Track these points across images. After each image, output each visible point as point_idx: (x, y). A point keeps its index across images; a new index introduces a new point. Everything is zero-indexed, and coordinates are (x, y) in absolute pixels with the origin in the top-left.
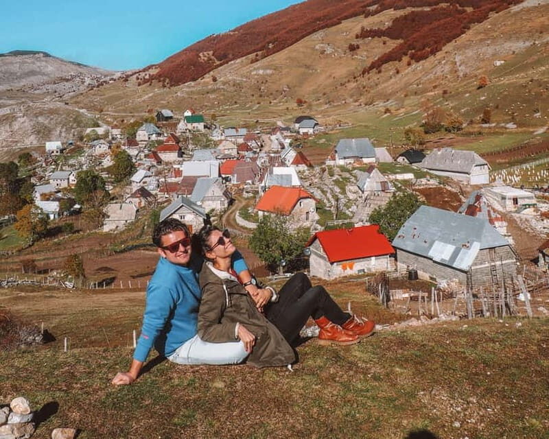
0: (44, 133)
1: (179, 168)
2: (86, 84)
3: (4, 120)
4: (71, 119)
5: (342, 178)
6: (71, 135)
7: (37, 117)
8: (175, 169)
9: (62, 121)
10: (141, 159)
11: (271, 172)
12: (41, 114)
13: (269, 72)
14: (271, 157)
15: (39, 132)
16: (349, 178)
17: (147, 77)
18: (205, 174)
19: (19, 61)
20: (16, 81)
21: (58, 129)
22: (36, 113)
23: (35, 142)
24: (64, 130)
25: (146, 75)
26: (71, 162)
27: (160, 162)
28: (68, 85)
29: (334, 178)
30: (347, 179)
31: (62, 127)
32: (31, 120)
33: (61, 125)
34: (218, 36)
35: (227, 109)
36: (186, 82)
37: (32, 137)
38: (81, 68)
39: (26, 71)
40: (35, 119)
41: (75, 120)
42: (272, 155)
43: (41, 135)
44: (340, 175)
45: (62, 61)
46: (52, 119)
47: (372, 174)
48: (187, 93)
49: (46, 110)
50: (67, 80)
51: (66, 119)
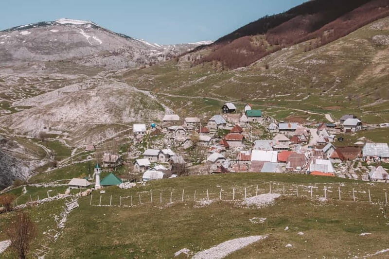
0: (115, 112)
1: (245, 154)
2: (135, 59)
3: (79, 98)
4: (138, 101)
5: (361, 170)
6: (139, 115)
7: (108, 97)
8: (242, 154)
9: (129, 102)
10: (212, 144)
11: (314, 163)
12: (111, 94)
13: (323, 62)
14: (316, 151)
15: (111, 111)
16: (365, 170)
17: (198, 57)
18: (269, 160)
19: (67, 30)
20: (65, 51)
21: (128, 109)
22: (107, 94)
23: (109, 120)
24: (132, 110)
25: (197, 55)
26: (157, 142)
27: (228, 147)
28: (117, 59)
29: (356, 170)
30: (364, 171)
31: (131, 108)
32: (103, 100)
33: (130, 106)
34: (272, 17)
35: (279, 98)
36: (239, 67)
37: (106, 116)
38: (128, 40)
39: (75, 42)
40: (106, 99)
41: (141, 102)
42: (317, 150)
43: (113, 113)
44: (360, 168)
45: (110, 33)
46: (121, 100)
47: (377, 169)
48: (240, 79)
49: (115, 91)
50: (116, 54)
51: (134, 101)
